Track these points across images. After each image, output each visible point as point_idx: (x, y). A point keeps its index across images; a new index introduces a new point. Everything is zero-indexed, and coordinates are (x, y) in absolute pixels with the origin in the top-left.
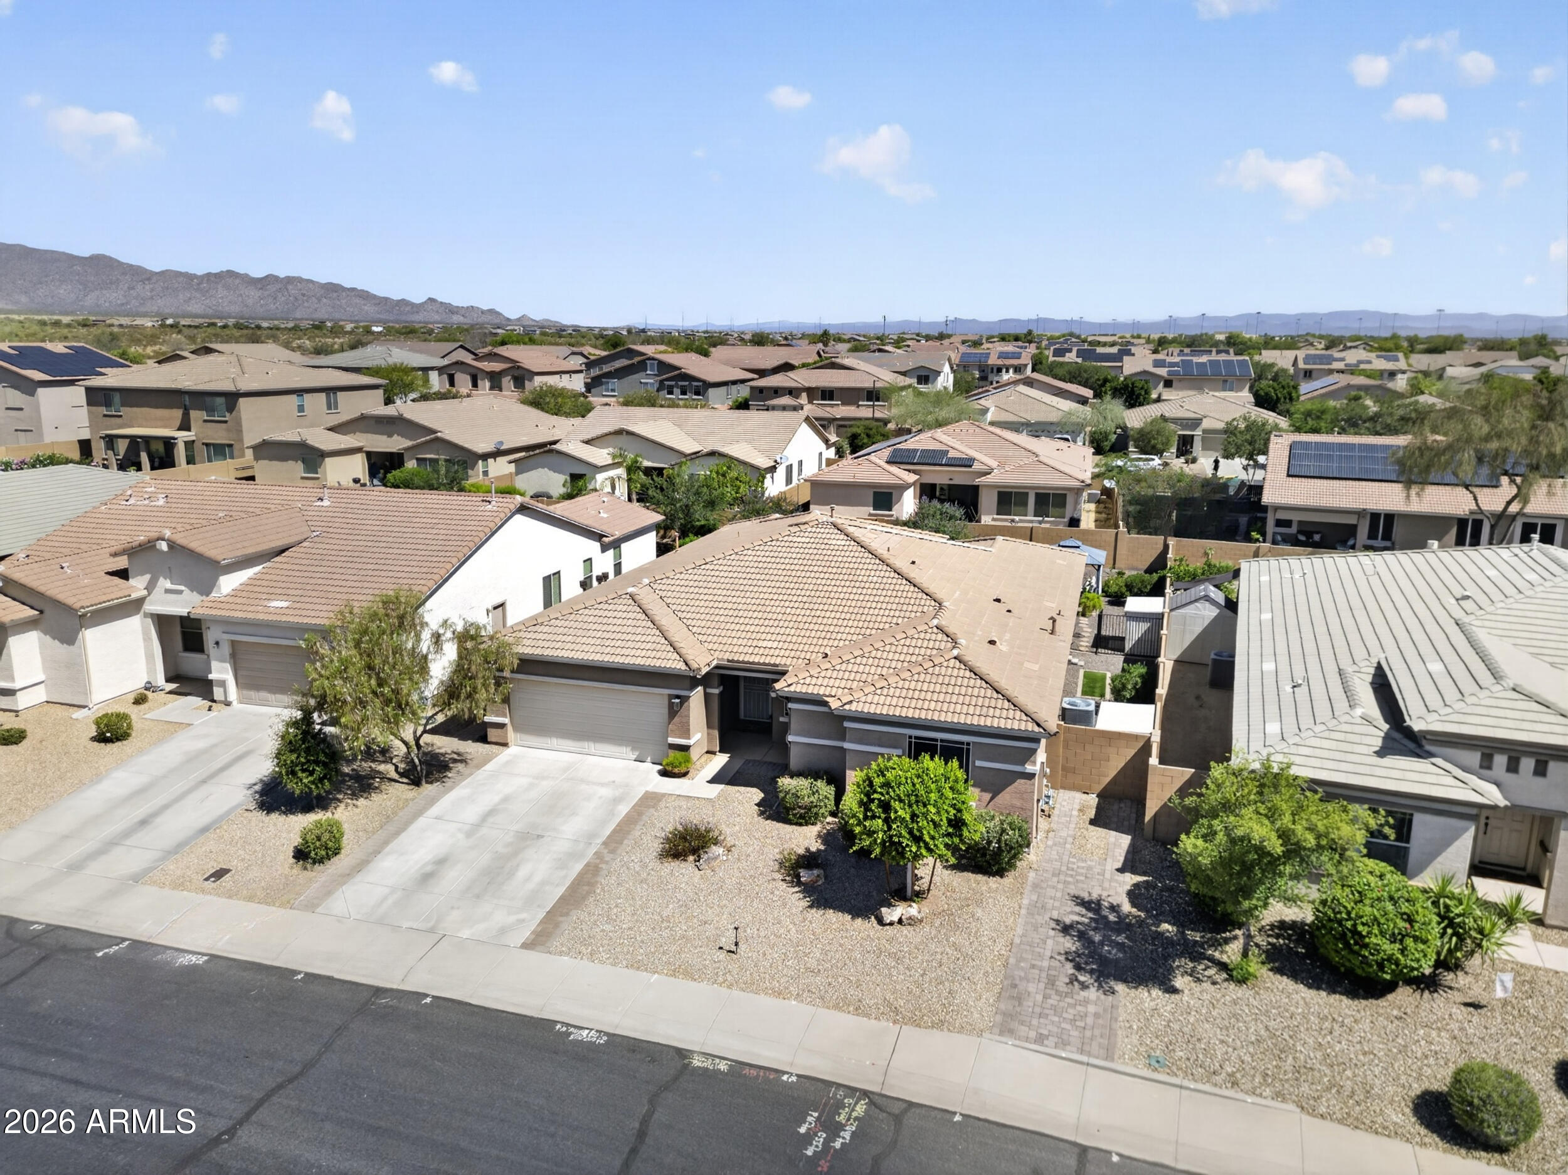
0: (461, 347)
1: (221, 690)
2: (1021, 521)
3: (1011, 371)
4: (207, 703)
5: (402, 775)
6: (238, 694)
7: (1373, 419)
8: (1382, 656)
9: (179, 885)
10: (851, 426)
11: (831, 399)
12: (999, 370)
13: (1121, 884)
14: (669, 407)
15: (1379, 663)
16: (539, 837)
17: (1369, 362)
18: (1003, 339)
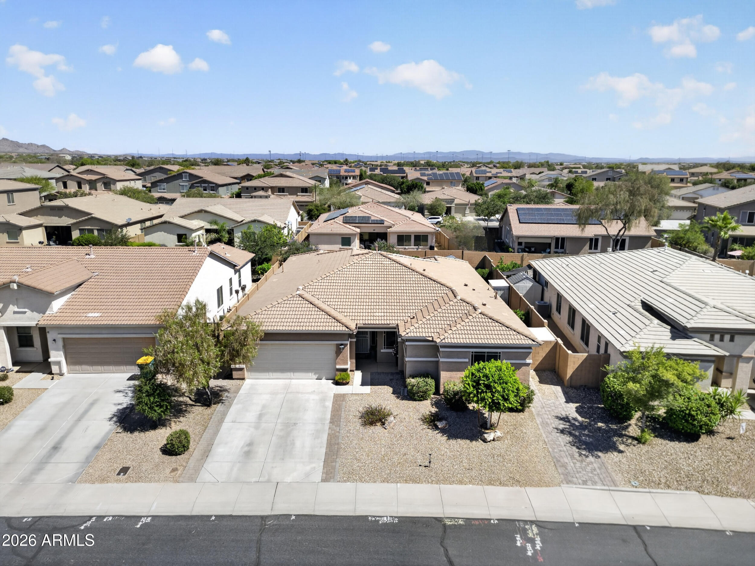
0: (58, 166)
1: (57, 367)
2: (409, 248)
3: (352, 178)
4: (51, 376)
5: (196, 401)
6: (68, 368)
7: (525, 197)
8: (641, 298)
9: (103, 480)
10: (306, 206)
11: (284, 192)
12: (346, 178)
13: (571, 408)
14: (209, 197)
15: (641, 300)
16: (295, 424)
17: (501, 173)
18: (329, 162)
